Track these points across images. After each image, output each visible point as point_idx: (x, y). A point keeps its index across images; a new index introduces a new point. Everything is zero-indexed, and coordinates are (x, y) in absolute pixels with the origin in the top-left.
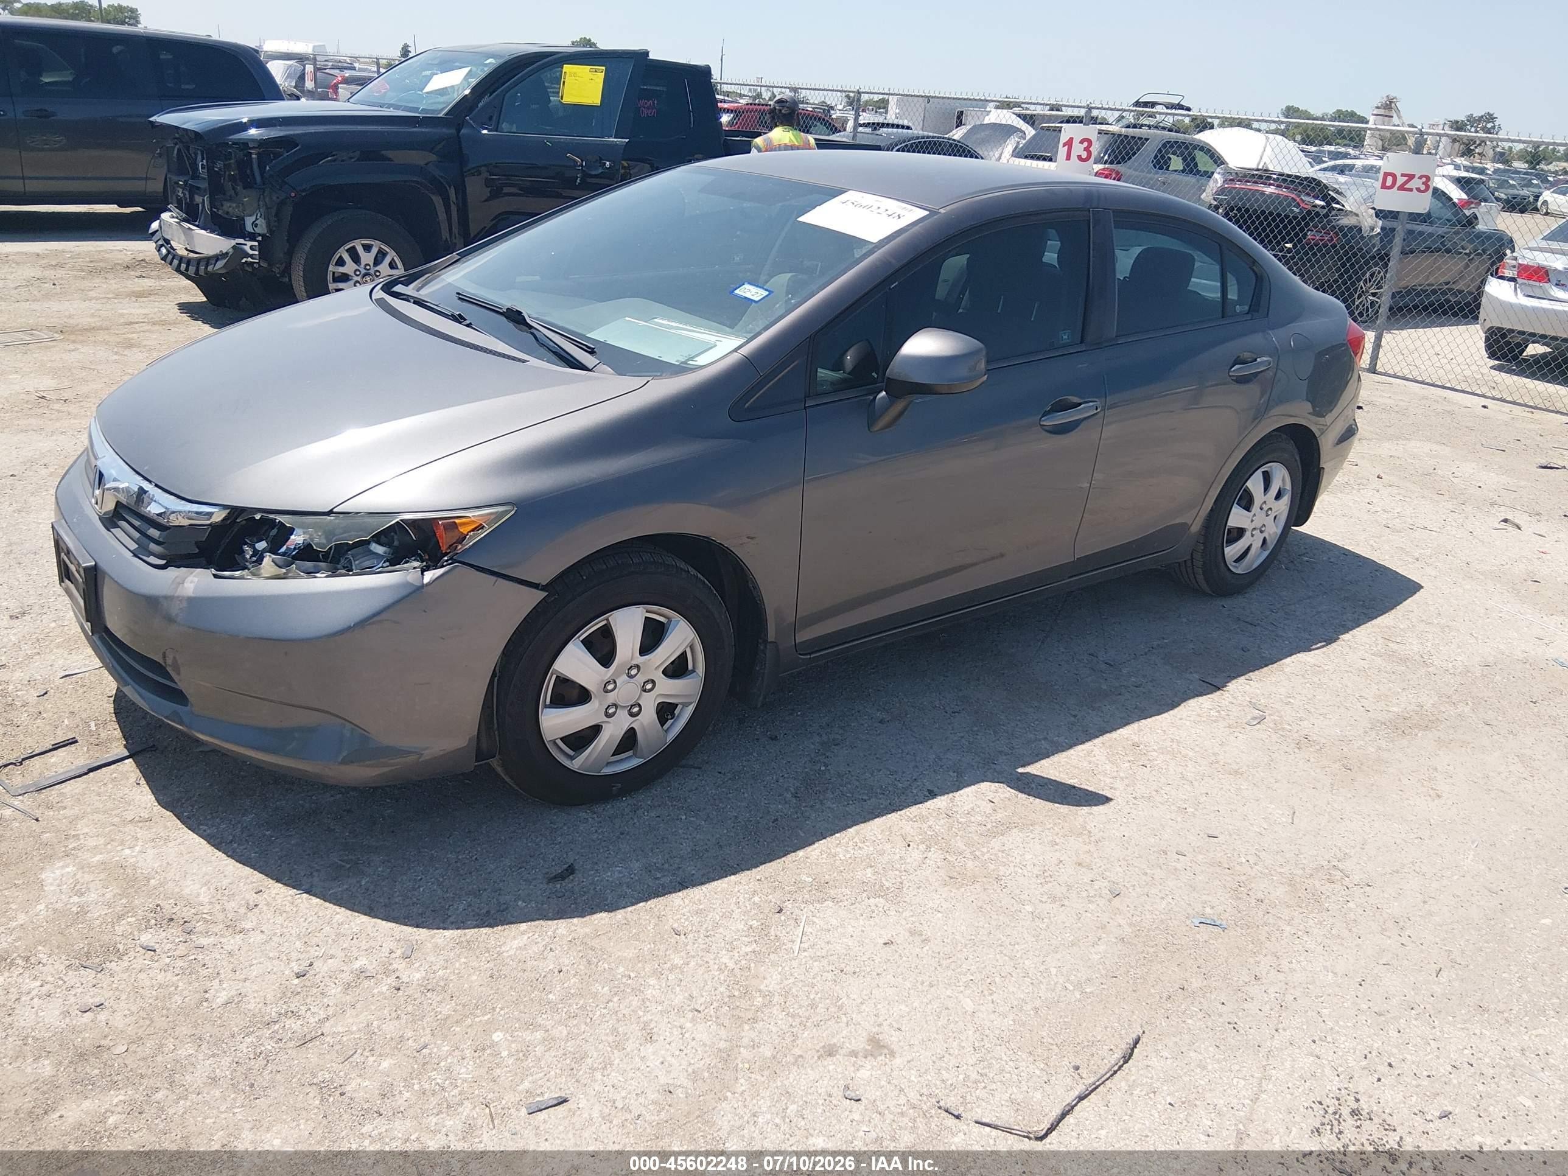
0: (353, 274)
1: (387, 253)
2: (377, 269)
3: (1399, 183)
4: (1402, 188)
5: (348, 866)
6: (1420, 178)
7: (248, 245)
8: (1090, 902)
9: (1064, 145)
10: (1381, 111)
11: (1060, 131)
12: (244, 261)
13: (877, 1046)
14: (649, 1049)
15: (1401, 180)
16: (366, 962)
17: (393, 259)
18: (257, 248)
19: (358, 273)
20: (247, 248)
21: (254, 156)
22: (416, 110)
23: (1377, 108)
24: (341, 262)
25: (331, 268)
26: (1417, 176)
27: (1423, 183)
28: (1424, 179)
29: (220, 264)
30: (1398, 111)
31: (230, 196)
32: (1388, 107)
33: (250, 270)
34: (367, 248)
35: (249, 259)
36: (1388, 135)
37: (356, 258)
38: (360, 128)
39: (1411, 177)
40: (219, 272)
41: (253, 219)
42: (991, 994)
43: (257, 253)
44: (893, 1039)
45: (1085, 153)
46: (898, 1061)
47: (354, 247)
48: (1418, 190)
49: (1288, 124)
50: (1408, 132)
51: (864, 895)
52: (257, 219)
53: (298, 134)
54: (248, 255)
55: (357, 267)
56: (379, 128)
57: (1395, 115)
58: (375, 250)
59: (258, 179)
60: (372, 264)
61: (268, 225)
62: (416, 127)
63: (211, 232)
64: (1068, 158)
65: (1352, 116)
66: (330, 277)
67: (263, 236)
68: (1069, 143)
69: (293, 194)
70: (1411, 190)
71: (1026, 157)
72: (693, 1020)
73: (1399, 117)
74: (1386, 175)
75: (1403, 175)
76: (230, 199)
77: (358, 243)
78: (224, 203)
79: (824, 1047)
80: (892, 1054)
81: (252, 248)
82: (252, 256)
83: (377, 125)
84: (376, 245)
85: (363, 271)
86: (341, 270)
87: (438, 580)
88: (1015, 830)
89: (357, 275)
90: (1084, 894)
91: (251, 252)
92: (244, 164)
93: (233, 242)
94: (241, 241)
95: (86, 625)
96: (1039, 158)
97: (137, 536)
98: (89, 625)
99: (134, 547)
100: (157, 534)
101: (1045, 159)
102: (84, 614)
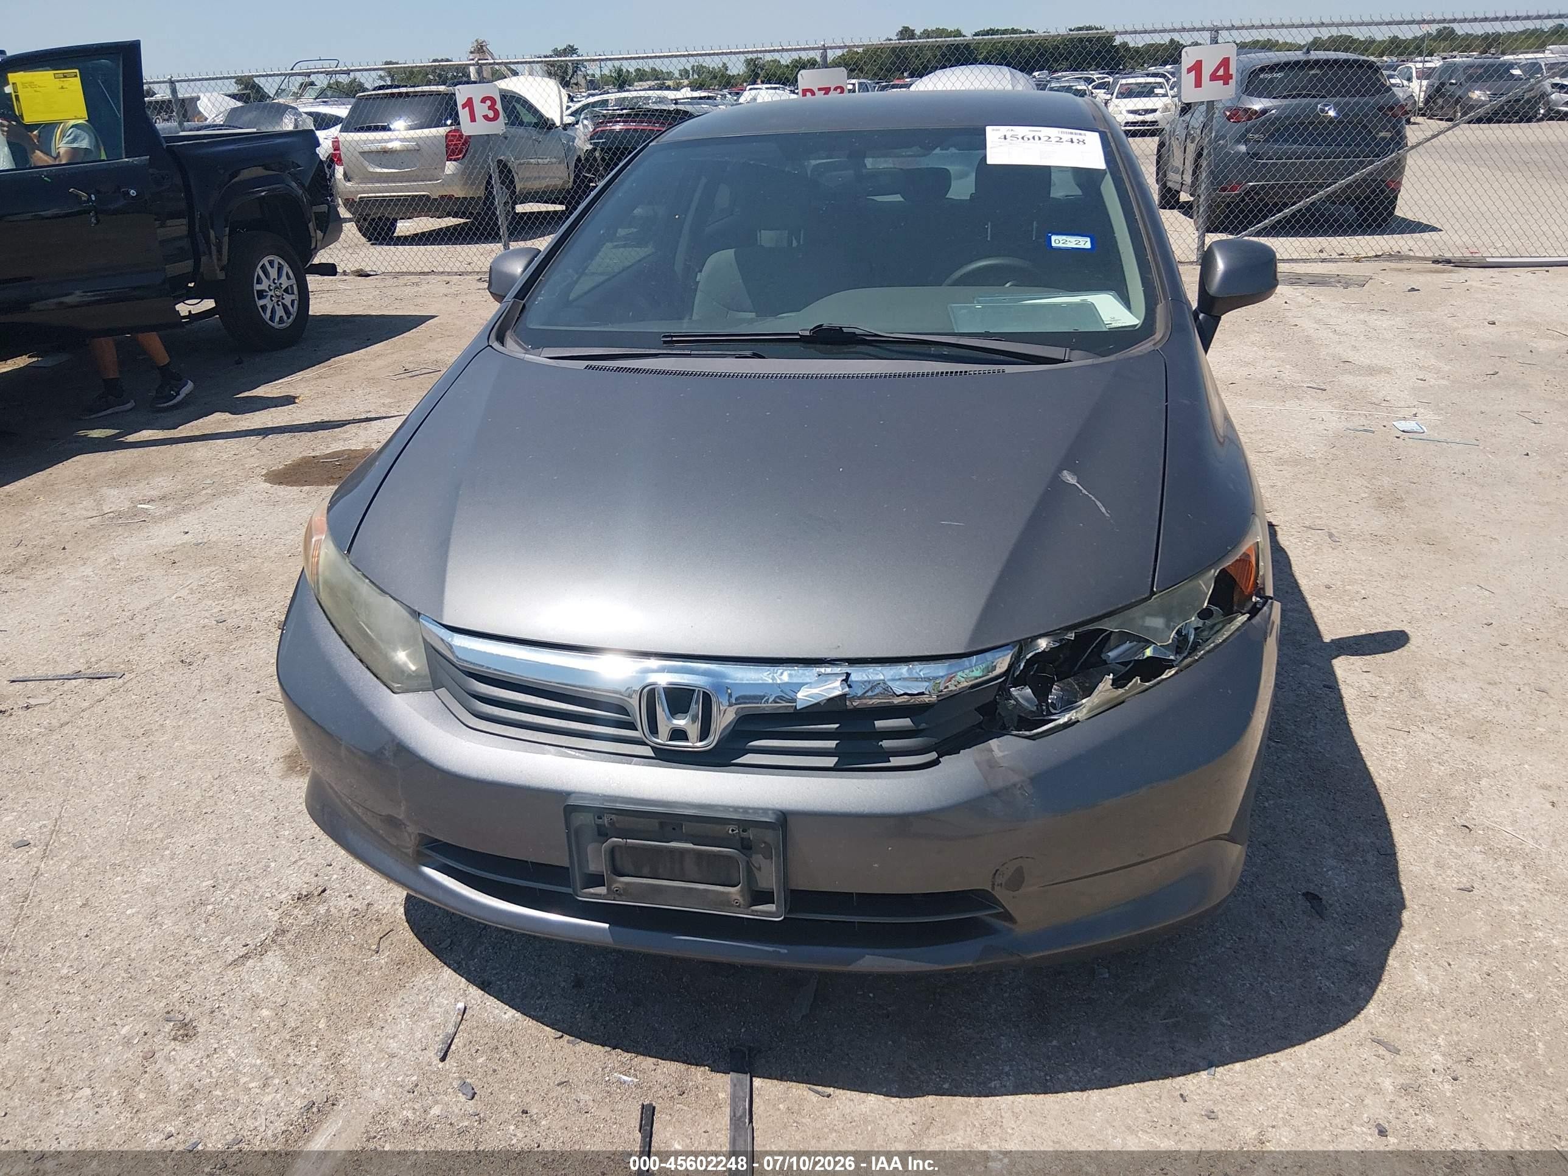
9: (463, 106)
11: (454, 93)
45: (491, 112)
64: (472, 120)
68: (469, 104)
95: (753, 913)
96: (369, 129)
97: (832, 744)
98: (772, 908)
99: (831, 761)
100: (905, 722)
101: (376, 129)
102: (741, 900)
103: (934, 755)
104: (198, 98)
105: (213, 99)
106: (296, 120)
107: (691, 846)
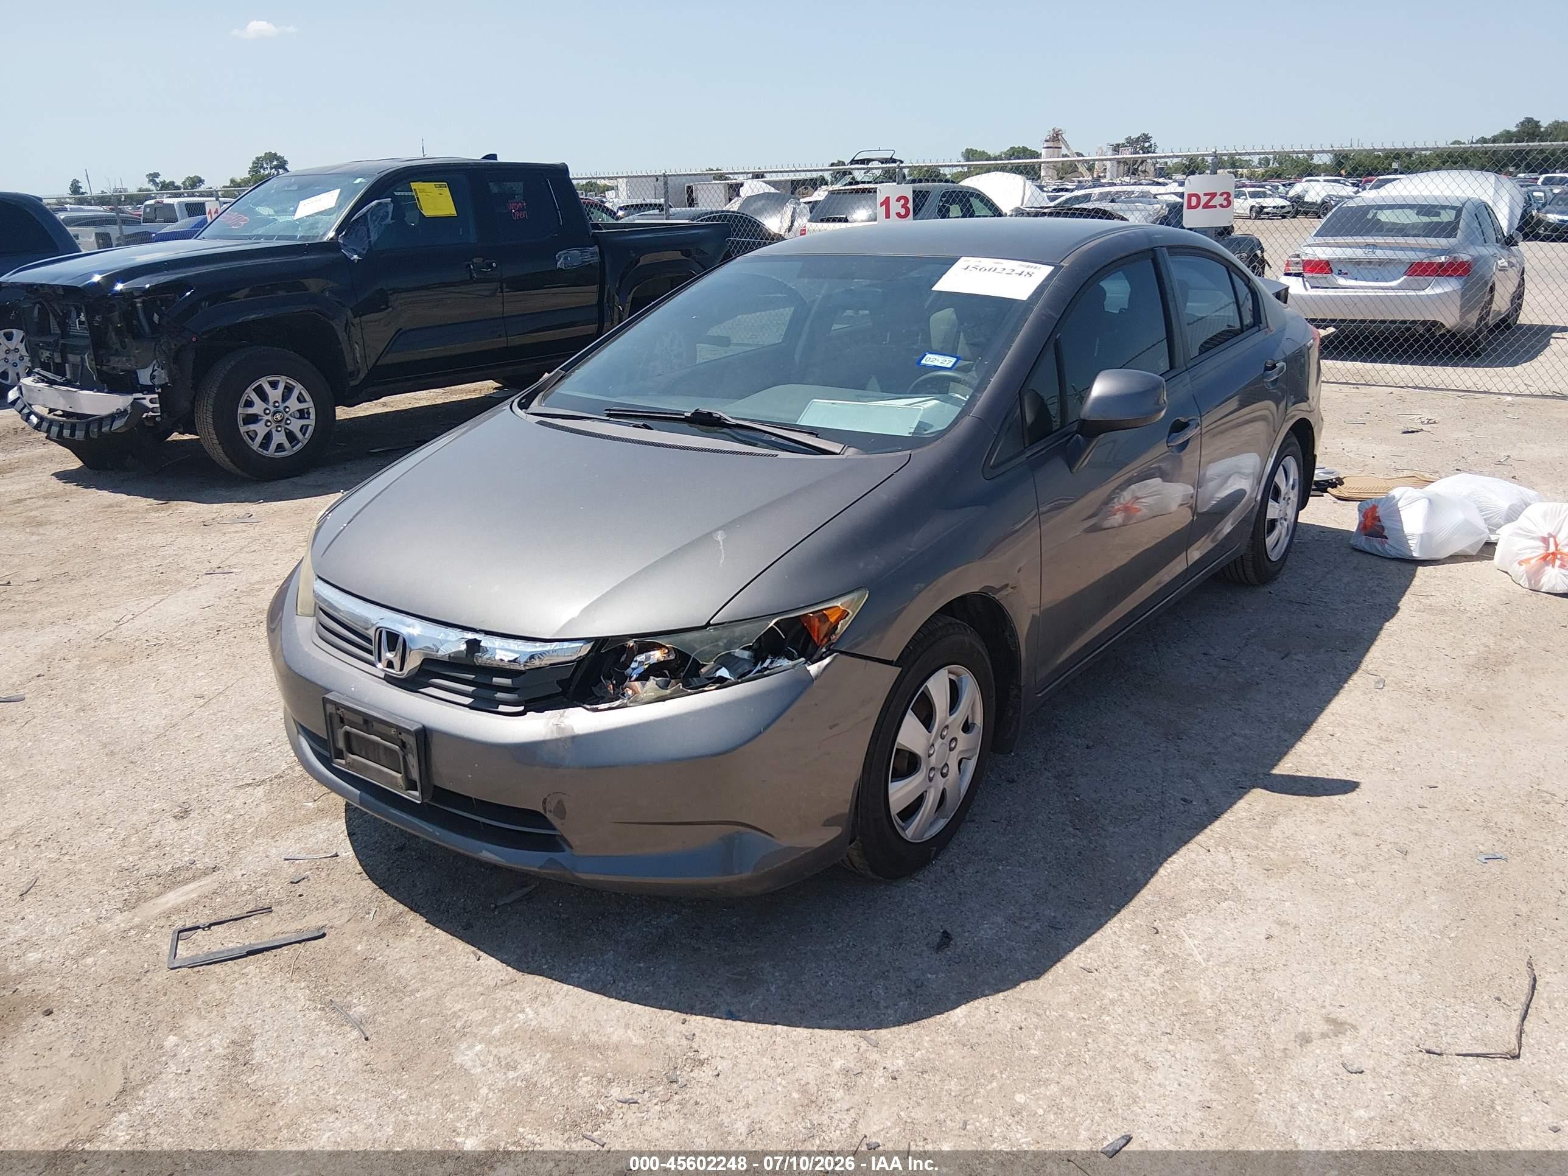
0: (262, 414)
1: (294, 387)
2: (285, 405)
3: (1203, 202)
4: (1206, 206)
5: (745, 977)
6: (1222, 195)
7: (147, 400)
8: (1392, 864)
9: (882, 205)
10: (1051, 144)
11: (875, 192)
12: (144, 416)
13: (1338, 1026)
14: (1159, 1077)
15: (1204, 200)
16: (843, 1061)
17: (300, 393)
18: (158, 401)
19: (268, 412)
20: (147, 403)
21: (139, 305)
22: (293, 238)
23: (1046, 141)
24: (249, 404)
25: (240, 410)
26: (1218, 194)
27: (1225, 199)
28: (1225, 196)
29: (118, 424)
30: (1065, 142)
31: (117, 350)
32: (1056, 139)
33: (152, 425)
34: (274, 385)
35: (151, 414)
36: (1060, 165)
37: (263, 396)
38: (249, 263)
39: (1213, 195)
40: (119, 431)
41: (149, 370)
42: (1385, 959)
43: (158, 405)
44: (1343, 1015)
45: (904, 210)
46: (1363, 1032)
47: (260, 386)
48: (1221, 206)
49: (969, 167)
50: (1078, 161)
51: (1213, 901)
52: (153, 371)
53: (190, 276)
54: (148, 410)
55: (266, 406)
56: (269, 260)
57: (1063, 146)
58: (281, 386)
59: (147, 329)
60: (280, 401)
61: (170, 375)
62: (304, 255)
63: (98, 391)
64: (888, 216)
65: (1025, 152)
66: (240, 421)
67: (160, 386)
68: (886, 202)
69: (194, 339)
70: (1215, 207)
71: (822, 221)
72: (1171, 1042)
73: (1068, 147)
74: (1190, 196)
75: (1206, 194)
76: (117, 353)
77: (264, 382)
78: (112, 358)
79: (1296, 1036)
80: (1354, 1027)
81: (151, 401)
82: (152, 410)
83: (266, 258)
84: (283, 381)
85: (273, 409)
86: (251, 411)
87: (826, 672)
88: (1280, 818)
89: (267, 414)
90: (1381, 858)
91: (151, 406)
92: (129, 315)
93: (129, 399)
94: (140, 395)
95: (408, 795)
96: (834, 220)
97: (471, 689)
98: (416, 793)
99: (468, 701)
100: (507, 682)
101: (840, 220)
102: (402, 783)
103: (521, 708)
104: (742, 185)
105: (753, 186)
106: (794, 209)
107: (379, 739)
